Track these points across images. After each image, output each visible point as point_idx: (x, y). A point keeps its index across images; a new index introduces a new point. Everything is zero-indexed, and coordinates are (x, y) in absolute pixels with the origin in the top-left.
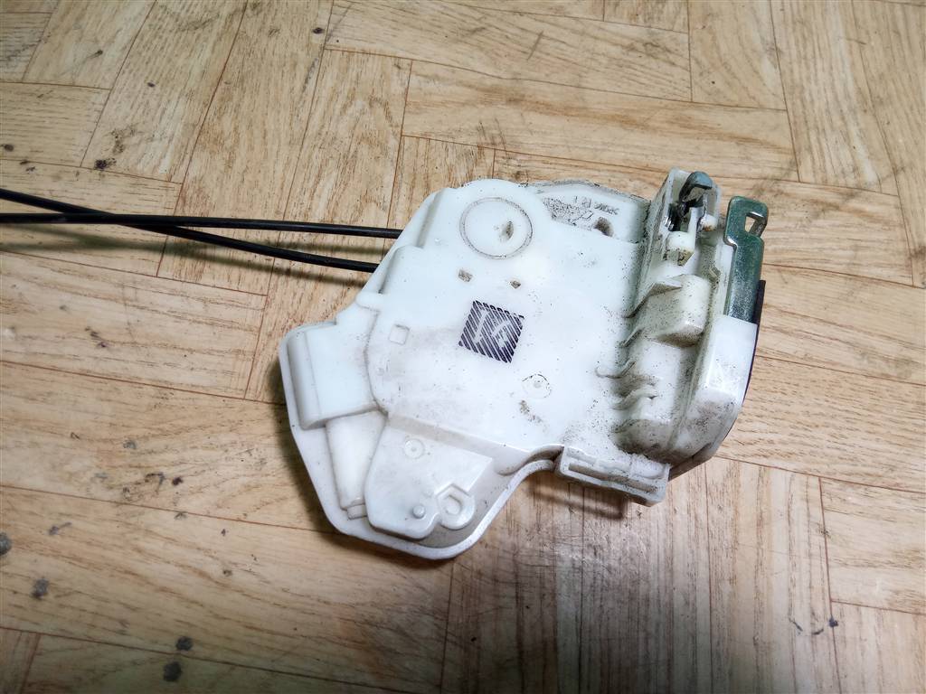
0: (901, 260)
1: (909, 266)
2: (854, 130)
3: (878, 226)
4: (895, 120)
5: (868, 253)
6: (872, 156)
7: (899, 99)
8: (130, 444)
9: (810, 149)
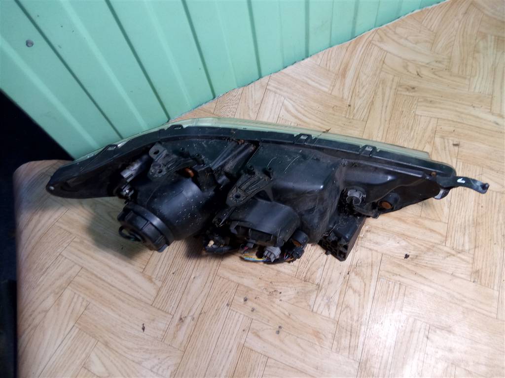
0: (469, 273)
1: (471, 276)
2: (467, 232)
3: (465, 263)
4: (482, 231)
5: (459, 270)
6: (470, 242)
7: (485, 224)
8: (271, 282)
9: (451, 237)
